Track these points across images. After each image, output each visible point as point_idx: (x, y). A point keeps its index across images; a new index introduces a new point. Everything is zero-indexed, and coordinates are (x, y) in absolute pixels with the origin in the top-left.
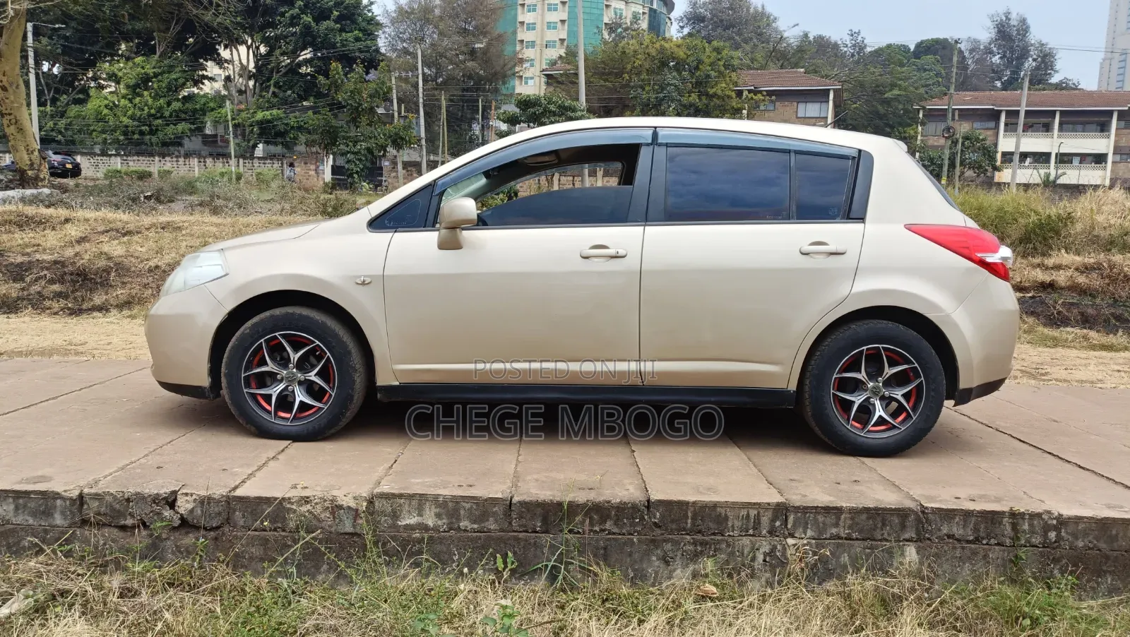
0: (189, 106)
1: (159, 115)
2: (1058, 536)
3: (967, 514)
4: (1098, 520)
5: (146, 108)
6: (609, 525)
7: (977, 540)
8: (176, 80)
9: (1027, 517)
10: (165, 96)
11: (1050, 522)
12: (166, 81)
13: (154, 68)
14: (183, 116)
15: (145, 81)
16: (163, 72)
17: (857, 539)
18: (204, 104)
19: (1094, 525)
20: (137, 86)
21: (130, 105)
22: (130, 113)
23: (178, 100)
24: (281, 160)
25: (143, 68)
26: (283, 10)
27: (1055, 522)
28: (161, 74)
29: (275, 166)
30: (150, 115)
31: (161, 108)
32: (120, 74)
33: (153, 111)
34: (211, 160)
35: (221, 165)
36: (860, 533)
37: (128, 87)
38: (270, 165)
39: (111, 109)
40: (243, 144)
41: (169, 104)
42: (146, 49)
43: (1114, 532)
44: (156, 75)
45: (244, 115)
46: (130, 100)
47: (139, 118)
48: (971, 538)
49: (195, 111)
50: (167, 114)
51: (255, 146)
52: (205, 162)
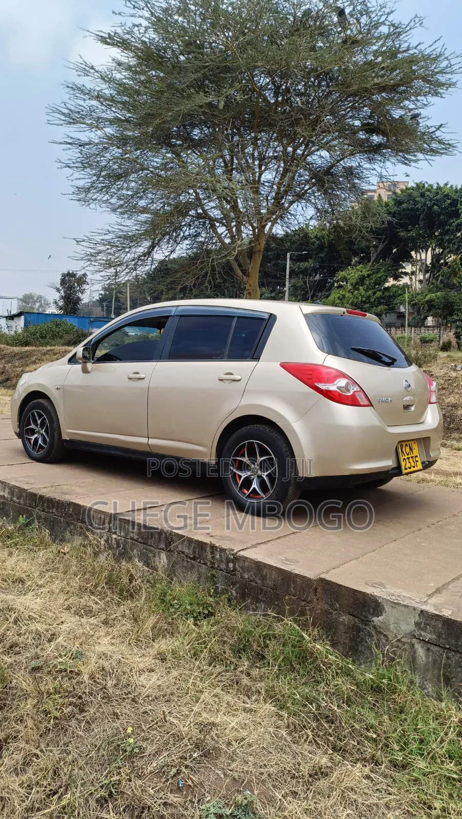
0: (387, 294)
1: (368, 301)
2: (234, 567)
3: (190, 540)
4: (255, 562)
5: (360, 297)
6: (54, 511)
7: (194, 559)
8: (380, 277)
9: (218, 550)
10: (373, 289)
11: (229, 556)
12: (374, 279)
13: (368, 271)
14: (382, 301)
15: (361, 281)
16: (374, 273)
17: (141, 543)
18: (395, 292)
19: (253, 565)
20: (357, 283)
21: (351, 296)
22: (350, 301)
23: (380, 290)
24: (440, 327)
25: (361, 272)
26: (452, 221)
27: (232, 557)
28: (371, 274)
29: (435, 331)
30: (362, 301)
31: (369, 296)
32: (348, 277)
33: (364, 299)
34: (394, 329)
35: (400, 332)
36: (142, 539)
37: (352, 284)
38: (431, 331)
39: (341, 300)
40: (417, 318)
41: (374, 293)
42: (365, 260)
43: (264, 573)
44: (369, 276)
45: (419, 297)
46: (352, 293)
47: (356, 304)
48: (192, 556)
49: (390, 297)
50: (372, 300)
51: (425, 318)
52: (390, 331)
